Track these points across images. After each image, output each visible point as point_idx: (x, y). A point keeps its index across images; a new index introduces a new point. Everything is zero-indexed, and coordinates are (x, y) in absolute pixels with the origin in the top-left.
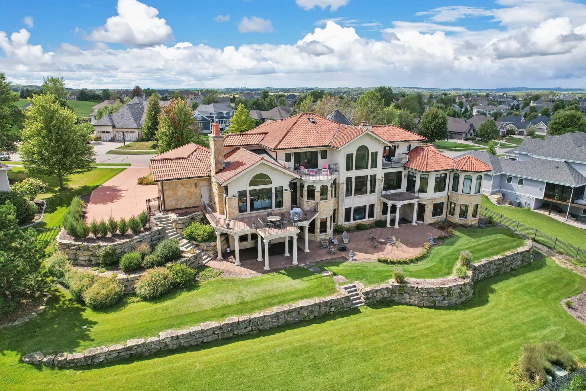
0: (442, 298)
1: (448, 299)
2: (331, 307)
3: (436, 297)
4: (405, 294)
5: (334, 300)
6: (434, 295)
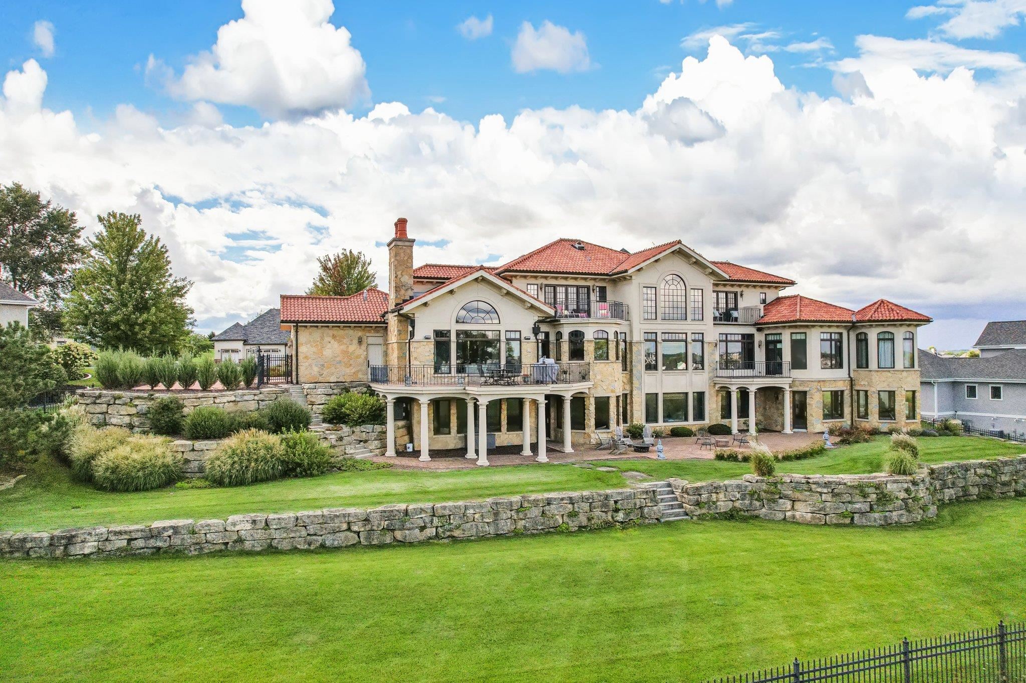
0: (866, 507)
1: (879, 508)
2: (617, 510)
3: (851, 503)
4: (782, 501)
5: (621, 493)
6: (847, 498)
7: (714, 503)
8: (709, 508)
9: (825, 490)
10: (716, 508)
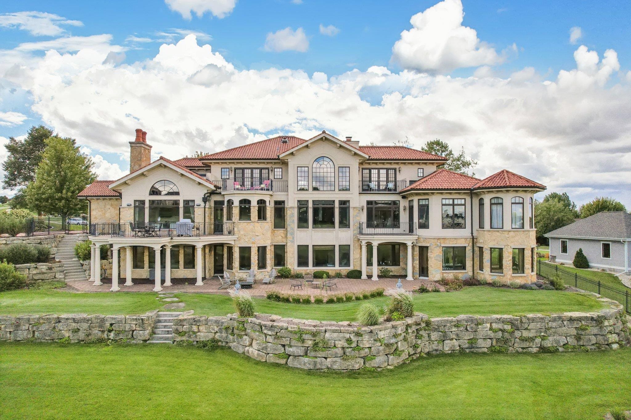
0: (301, 351)
1: (313, 354)
2: (110, 331)
3: (290, 346)
4: (245, 337)
5: (115, 318)
6: (286, 341)
7: (194, 333)
8: (190, 337)
9: (270, 333)
10: (196, 336)
